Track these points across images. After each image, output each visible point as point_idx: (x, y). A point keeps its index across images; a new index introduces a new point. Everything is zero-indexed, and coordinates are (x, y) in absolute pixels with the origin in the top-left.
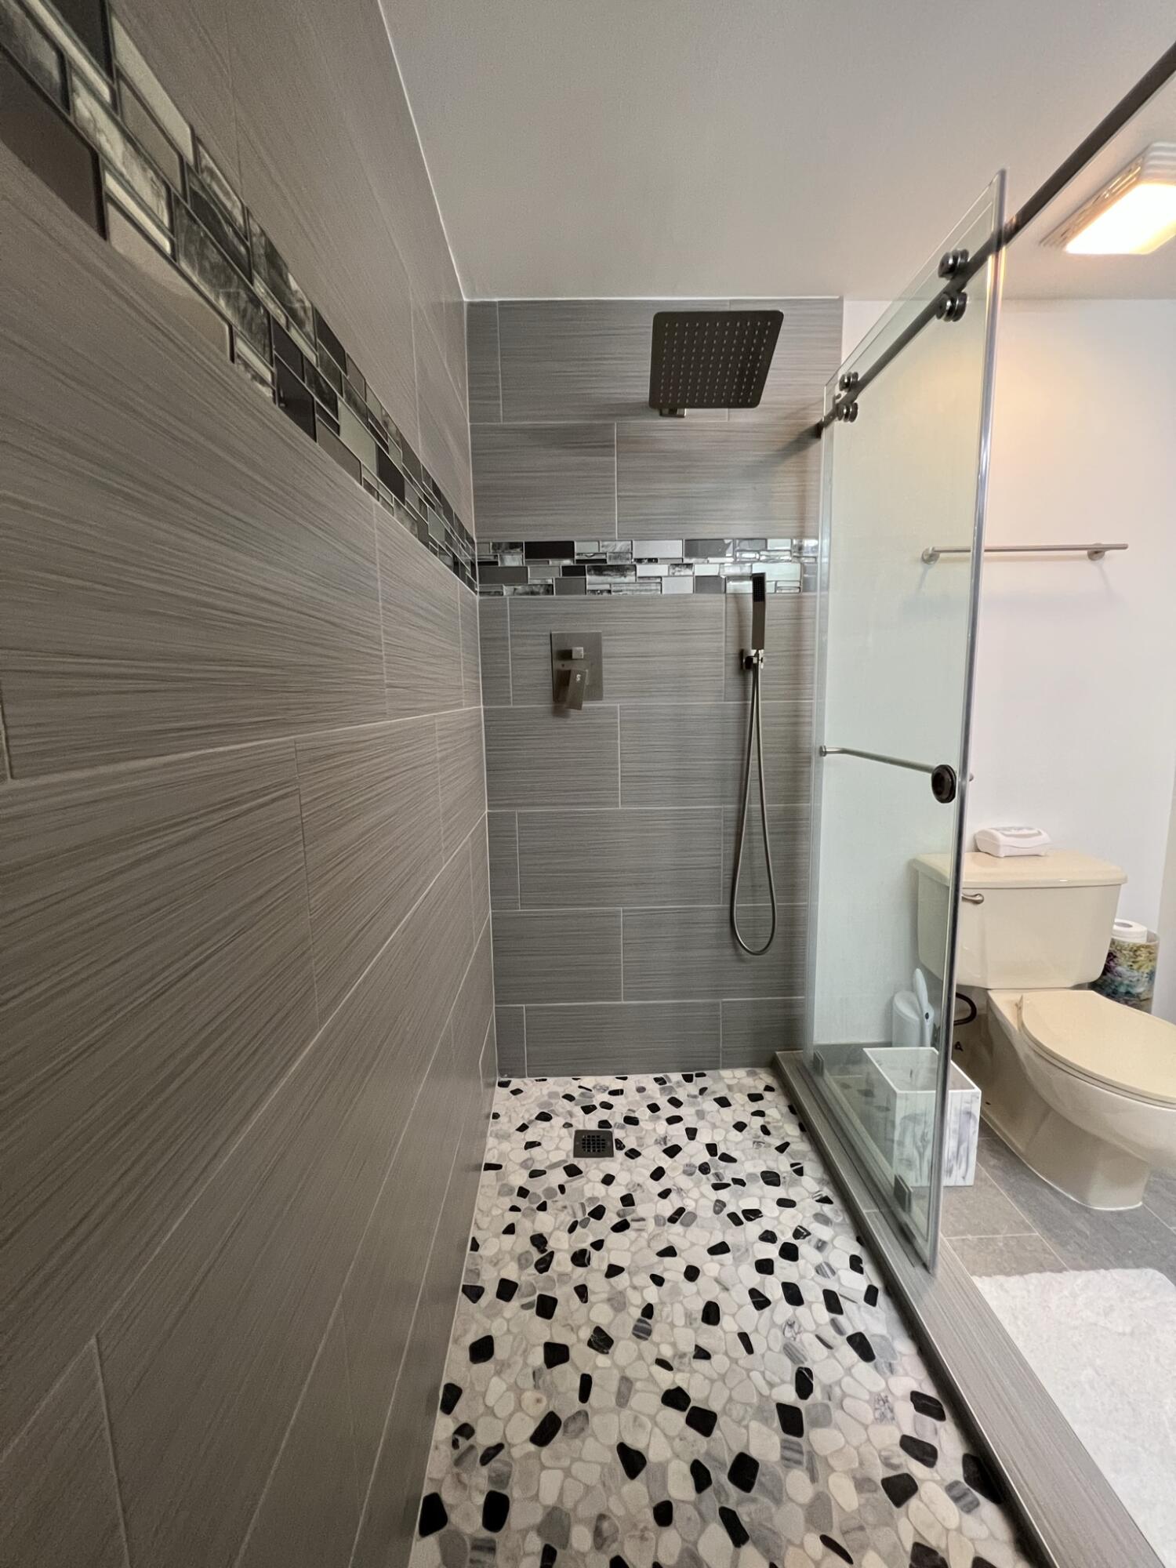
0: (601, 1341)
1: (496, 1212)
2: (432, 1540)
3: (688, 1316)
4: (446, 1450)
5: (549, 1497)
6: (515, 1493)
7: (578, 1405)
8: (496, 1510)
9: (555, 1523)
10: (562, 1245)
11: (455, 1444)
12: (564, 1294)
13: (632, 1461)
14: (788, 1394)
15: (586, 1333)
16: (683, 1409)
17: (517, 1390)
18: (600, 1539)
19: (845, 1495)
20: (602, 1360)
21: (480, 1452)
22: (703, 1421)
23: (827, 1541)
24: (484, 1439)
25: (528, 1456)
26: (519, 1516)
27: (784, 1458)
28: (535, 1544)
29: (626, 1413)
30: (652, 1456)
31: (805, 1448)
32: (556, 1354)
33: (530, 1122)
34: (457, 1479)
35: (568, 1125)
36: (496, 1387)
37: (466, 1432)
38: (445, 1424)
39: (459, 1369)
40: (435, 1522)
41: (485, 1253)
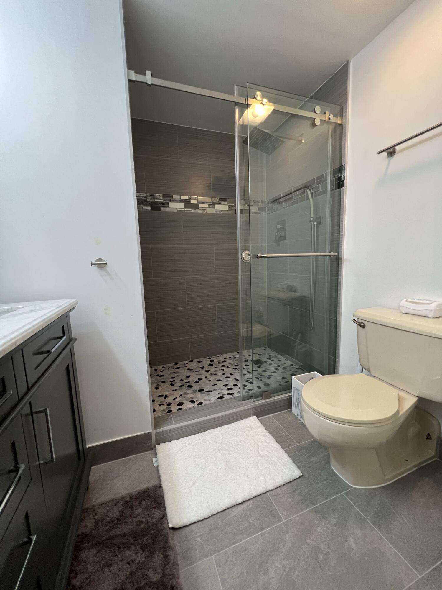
0: (207, 371)
1: (228, 356)
2: (173, 365)
3: (217, 378)
4: (185, 363)
5: (181, 371)
6: (180, 369)
7: (195, 371)
8: (179, 368)
9: (177, 372)
10: (224, 364)
12: (214, 366)
13: (189, 377)
14: (205, 390)
15: (208, 369)
16: (199, 381)
17: (195, 366)
18: (177, 376)
19: (189, 396)
20: (204, 372)
22: (197, 382)
23: (181, 395)
24: (186, 365)
25: (186, 369)
26: (178, 370)
27: (194, 390)
28: (175, 372)
29: (195, 375)
31: (196, 392)
32: (203, 368)
33: (257, 354)
34: (181, 364)
35: (261, 358)
36: (195, 364)
37: (187, 364)
38: (187, 362)
39: (196, 361)
40: (175, 364)
41: (218, 357)
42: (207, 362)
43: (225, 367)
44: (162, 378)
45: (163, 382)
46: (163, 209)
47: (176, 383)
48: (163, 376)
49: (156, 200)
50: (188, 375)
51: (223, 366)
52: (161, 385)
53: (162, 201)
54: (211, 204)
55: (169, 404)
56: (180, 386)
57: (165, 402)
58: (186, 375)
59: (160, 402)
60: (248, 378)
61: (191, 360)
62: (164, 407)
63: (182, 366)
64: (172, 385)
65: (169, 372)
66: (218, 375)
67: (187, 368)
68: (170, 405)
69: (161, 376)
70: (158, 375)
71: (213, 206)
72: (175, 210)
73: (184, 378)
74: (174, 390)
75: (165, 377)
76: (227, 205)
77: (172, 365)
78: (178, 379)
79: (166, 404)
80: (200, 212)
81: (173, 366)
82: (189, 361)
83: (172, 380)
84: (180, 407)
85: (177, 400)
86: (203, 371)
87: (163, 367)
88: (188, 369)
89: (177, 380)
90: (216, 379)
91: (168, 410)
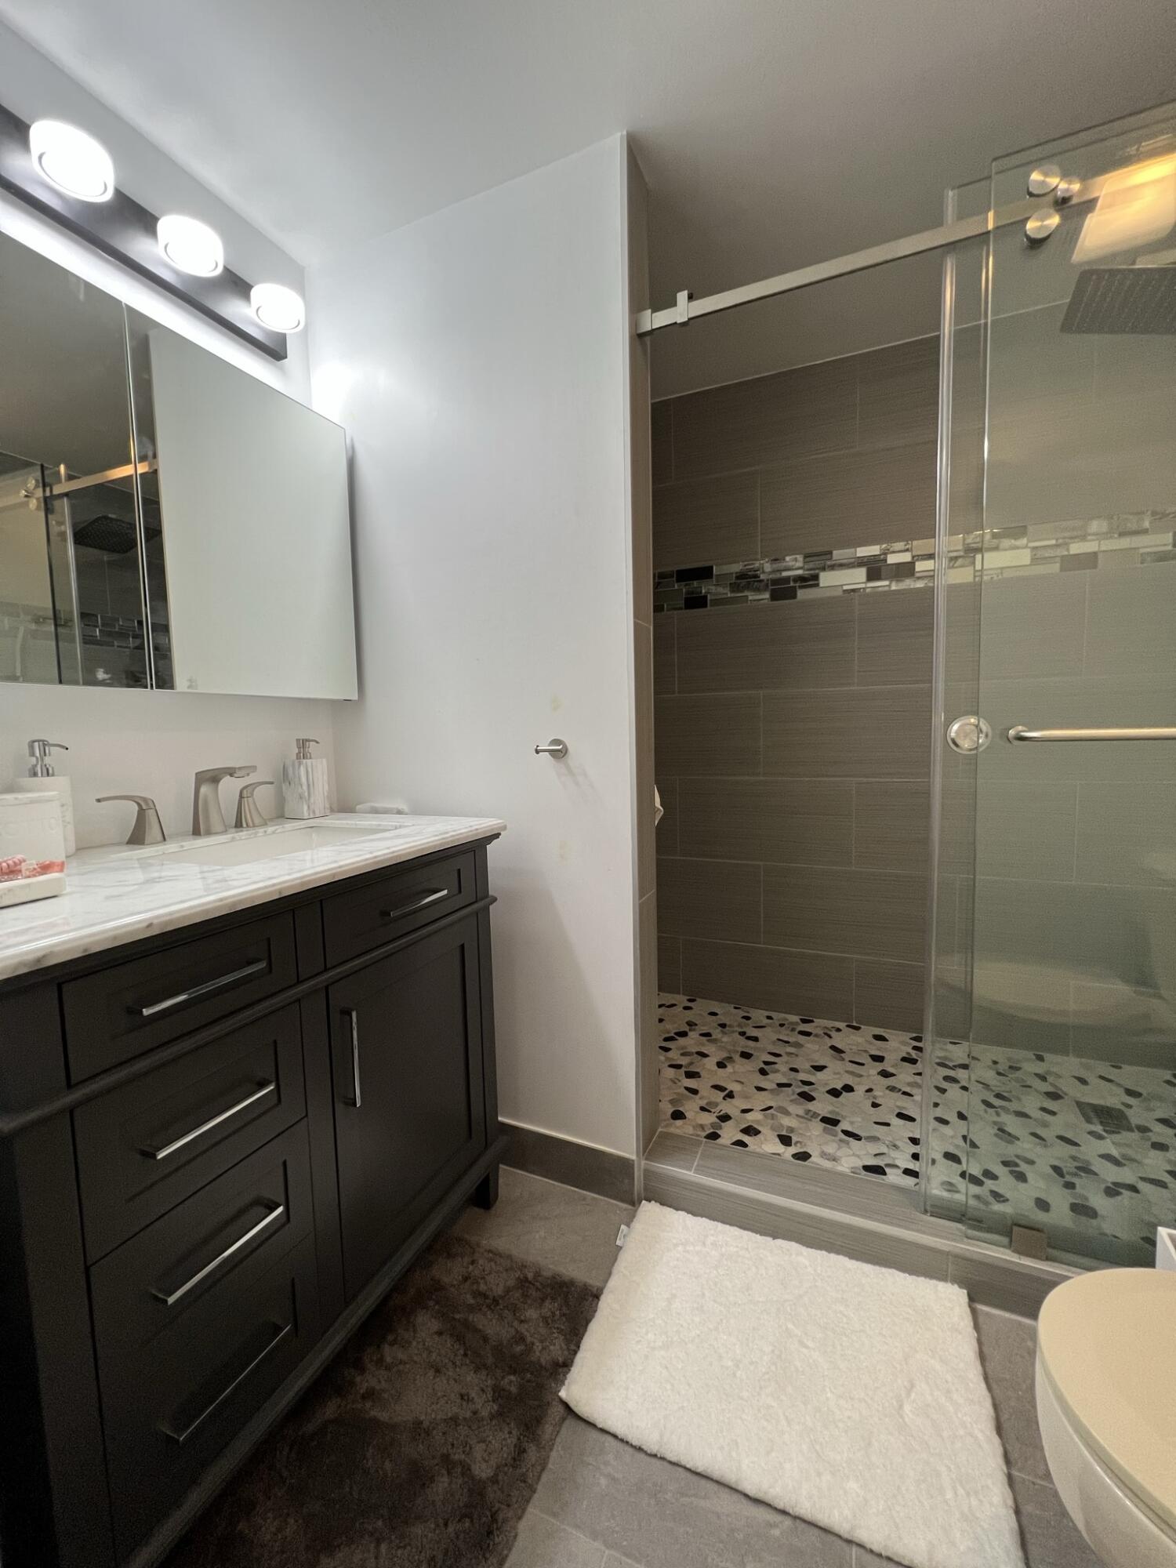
0: (885, 1074)
1: (989, 1054)
2: (799, 1021)
3: (904, 1108)
4: (832, 1025)
5: (808, 1045)
6: (811, 1038)
7: (847, 1059)
8: (807, 1034)
9: (798, 1045)
11: (833, 1028)
12: (920, 1067)
13: (819, 1068)
14: (844, 1125)
15: (891, 1070)
16: (842, 1093)
17: (858, 1045)
18: (789, 1054)
19: (787, 1121)
20: (874, 1072)
21: (829, 1032)
22: (835, 1093)
23: (770, 1108)
24: (833, 1034)
25: (826, 1044)
26: (802, 1039)
27: (810, 1111)
28: (792, 1040)
29: (842, 1072)
30: (819, 1074)
31: (813, 1120)
32: (878, 1059)
33: (1118, 1085)
34: (820, 1027)
35: (1129, 1106)
36: (860, 1040)
37: (839, 1030)
38: (842, 1025)
39: (869, 1031)
40: (804, 1021)
41: (951, 1047)
42: (903, 1048)
43: (956, 1086)
44: (751, 1043)
45: (746, 1055)
46: (802, 594)
47: (777, 1071)
48: (756, 1039)
49: (785, 574)
50: (821, 1063)
51: (947, 1078)
52: (734, 1061)
53: (800, 572)
54: (962, 553)
55: (725, 1118)
56: (780, 1085)
57: (719, 1108)
58: (816, 1062)
59: (707, 1104)
60: (1018, 1157)
61: (855, 1024)
62: (708, 1119)
63: (821, 1032)
64: (763, 1072)
65: (775, 1037)
66: (913, 1101)
67: (830, 1042)
68: (723, 1122)
69: (749, 1038)
70: (743, 1034)
71: (968, 560)
72: (839, 593)
73: (807, 1066)
74: (759, 1089)
75: (758, 1045)
76: (1026, 547)
77: (795, 1018)
78: (786, 1063)
79: (715, 1114)
80: (920, 584)
81: (797, 1024)
82: (848, 1026)
83: (772, 1059)
84: (746, 1139)
85: (749, 1116)
86: (874, 1069)
87: (769, 1018)
88: (833, 1048)
89: (782, 1065)
90: (898, 1107)
91: (712, 1130)
